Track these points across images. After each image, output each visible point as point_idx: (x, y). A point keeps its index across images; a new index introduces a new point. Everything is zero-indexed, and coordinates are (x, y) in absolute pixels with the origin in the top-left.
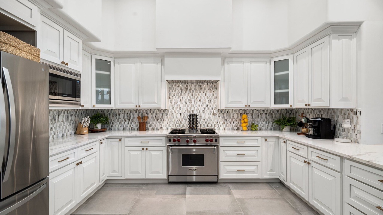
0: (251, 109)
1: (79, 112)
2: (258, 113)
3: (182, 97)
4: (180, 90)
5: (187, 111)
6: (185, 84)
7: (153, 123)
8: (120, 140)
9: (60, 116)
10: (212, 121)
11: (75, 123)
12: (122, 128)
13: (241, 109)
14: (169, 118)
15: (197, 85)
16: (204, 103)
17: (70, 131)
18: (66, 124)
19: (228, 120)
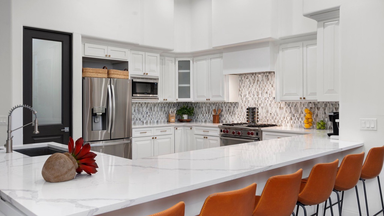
0: (323, 102)
1: (171, 104)
2: (332, 108)
3: (250, 89)
4: (249, 81)
5: (255, 104)
6: (253, 75)
7: (226, 117)
8: (191, 129)
9: (156, 107)
10: (279, 116)
11: (167, 113)
12: (204, 120)
13: (311, 103)
14: (239, 111)
15: (264, 76)
16: (271, 95)
17: (163, 119)
18: (160, 113)
19: (295, 115)
